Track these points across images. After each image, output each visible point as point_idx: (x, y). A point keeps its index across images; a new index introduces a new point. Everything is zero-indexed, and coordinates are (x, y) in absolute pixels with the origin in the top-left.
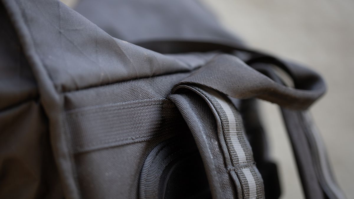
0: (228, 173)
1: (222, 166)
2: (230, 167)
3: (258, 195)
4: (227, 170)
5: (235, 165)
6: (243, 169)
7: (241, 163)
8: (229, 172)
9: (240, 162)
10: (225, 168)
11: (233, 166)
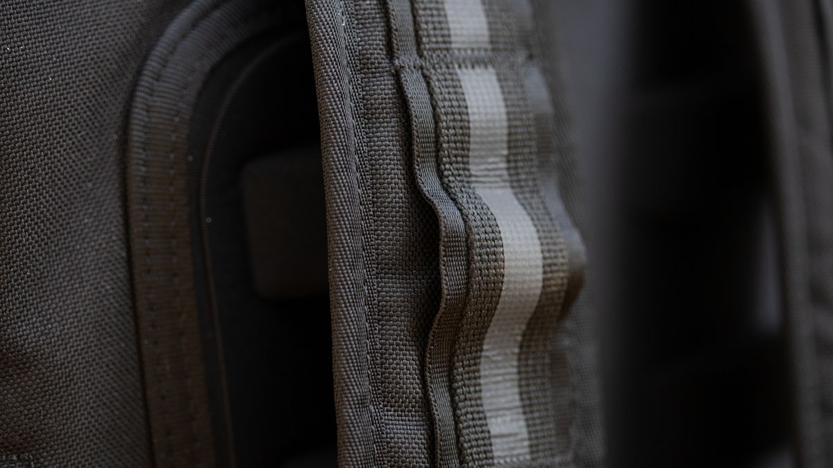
0: (393, 75)
1: (379, 54)
2: (407, 58)
3: (514, 151)
4: (393, 64)
5: (425, 53)
6: (464, 70)
7: (459, 49)
8: (396, 71)
9: (453, 46)
10: (387, 61)
11: (421, 56)
